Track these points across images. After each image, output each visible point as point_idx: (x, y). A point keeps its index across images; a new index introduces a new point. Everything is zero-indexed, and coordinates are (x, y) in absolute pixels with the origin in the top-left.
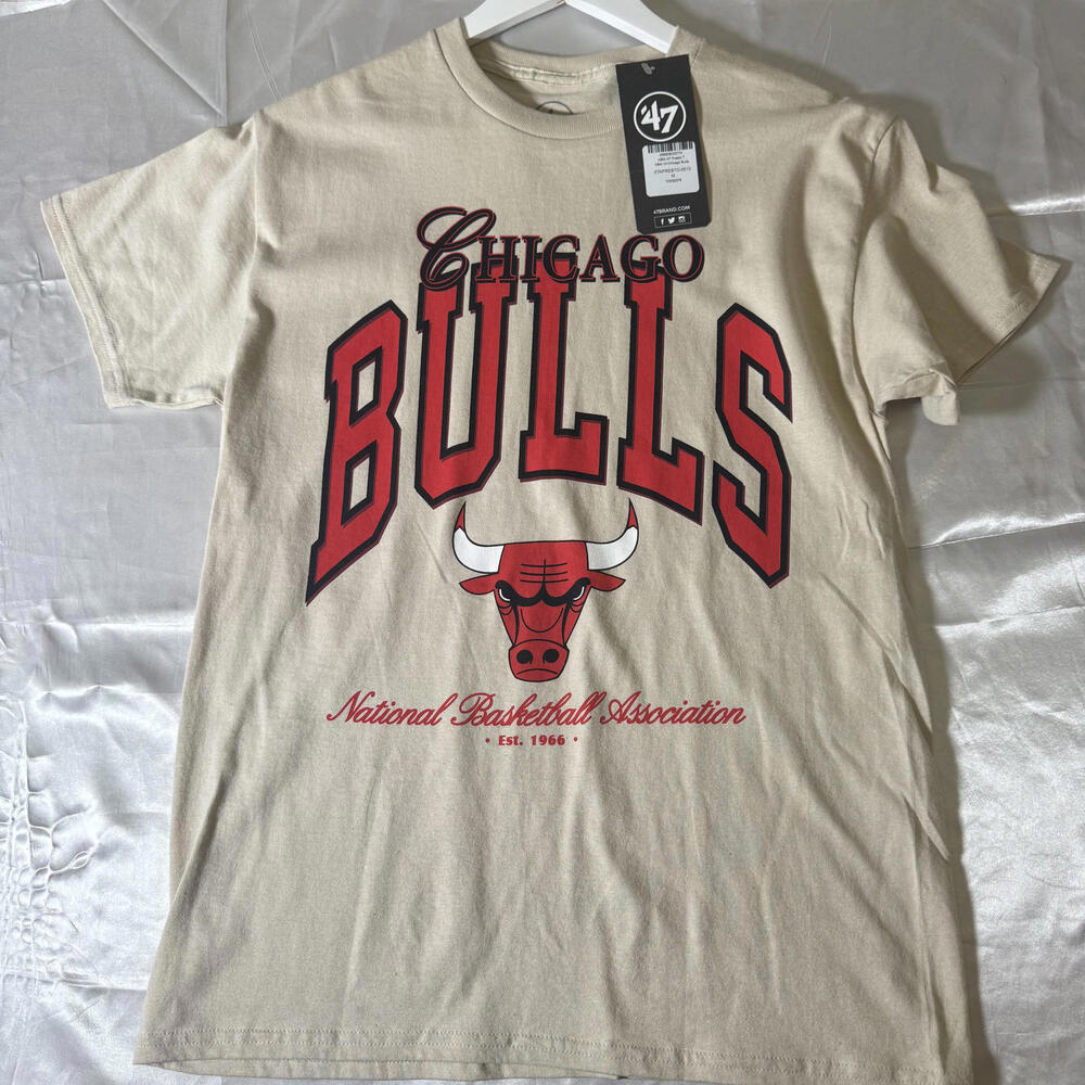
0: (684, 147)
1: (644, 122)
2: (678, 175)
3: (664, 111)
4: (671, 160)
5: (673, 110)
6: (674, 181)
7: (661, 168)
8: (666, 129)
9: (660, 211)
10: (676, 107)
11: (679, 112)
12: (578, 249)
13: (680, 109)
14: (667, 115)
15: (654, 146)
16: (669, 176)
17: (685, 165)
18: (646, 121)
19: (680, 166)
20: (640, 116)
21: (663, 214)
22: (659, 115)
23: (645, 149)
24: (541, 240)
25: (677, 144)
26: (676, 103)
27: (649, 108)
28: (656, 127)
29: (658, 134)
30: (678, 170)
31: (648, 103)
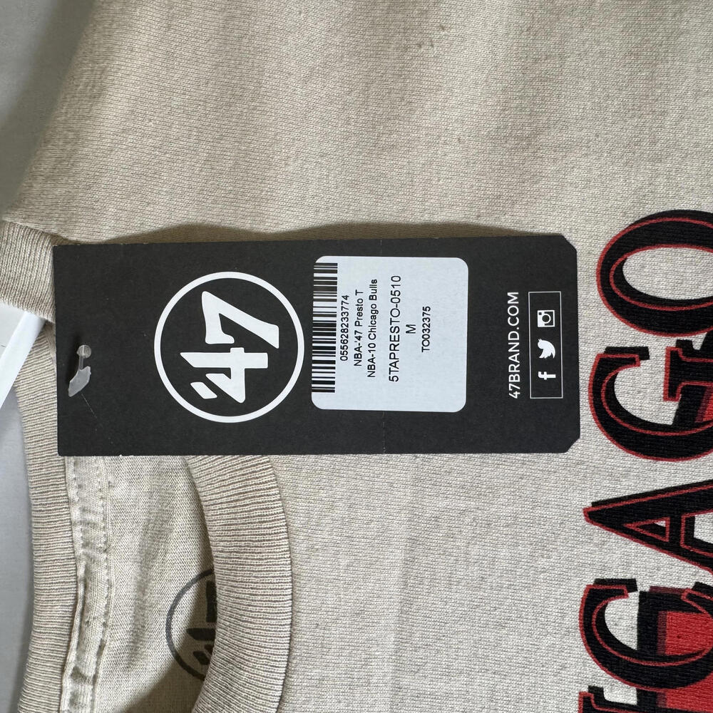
0: (331, 287)
1: (239, 395)
2: (410, 314)
3: (215, 334)
4: (365, 329)
5: (213, 307)
6: (427, 329)
7: (382, 361)
8: (270, 333)
9: (514, 378)
10: (207, 298)
11: (223, 290)
12: (631, 585)
13: (214, 288)
14: (227, 325)
15: (316, 375)
16: (410, 344)
17: (384, 290)
18: (236, 389)
19: (384, 304)
20: (223, 403)
21: (523, 372)
22: (224, 348)
23: (321, 401)
24: (597, 692)
25: (318, 306)
26: (195, 295)
27: (201, 375)
28: (260, 361)
29: (282, 358)
30: (395, 313)
31: (185, 376)
